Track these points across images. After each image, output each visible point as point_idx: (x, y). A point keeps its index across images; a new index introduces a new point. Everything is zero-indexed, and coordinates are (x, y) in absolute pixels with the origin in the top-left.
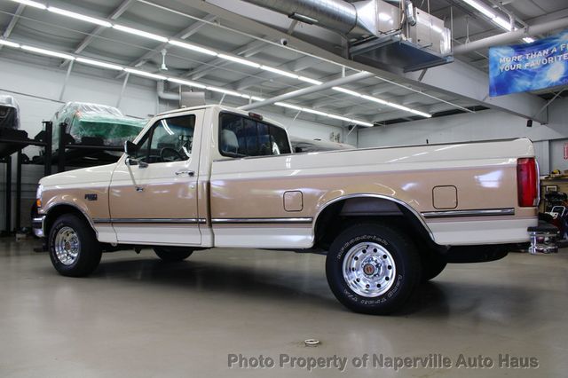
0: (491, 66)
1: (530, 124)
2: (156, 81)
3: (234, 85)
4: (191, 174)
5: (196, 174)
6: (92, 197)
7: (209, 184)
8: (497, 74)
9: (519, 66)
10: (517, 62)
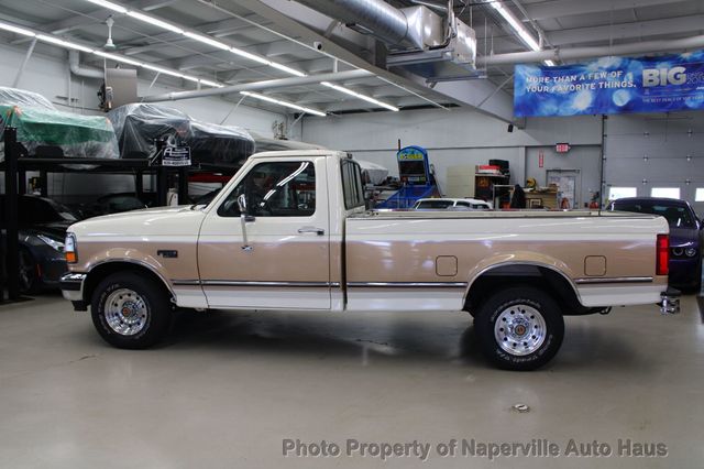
0: (516, 85)
1: (510, 130)
2: (67, 51)
3: (175, 63)
4: (320, 233)
5: (326, 233)
6: (169, 253)
7: (343, 244)
8: (522, 93)
9: (546, 89)
10: (544, 84)
